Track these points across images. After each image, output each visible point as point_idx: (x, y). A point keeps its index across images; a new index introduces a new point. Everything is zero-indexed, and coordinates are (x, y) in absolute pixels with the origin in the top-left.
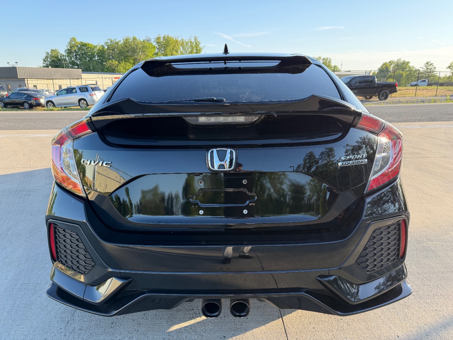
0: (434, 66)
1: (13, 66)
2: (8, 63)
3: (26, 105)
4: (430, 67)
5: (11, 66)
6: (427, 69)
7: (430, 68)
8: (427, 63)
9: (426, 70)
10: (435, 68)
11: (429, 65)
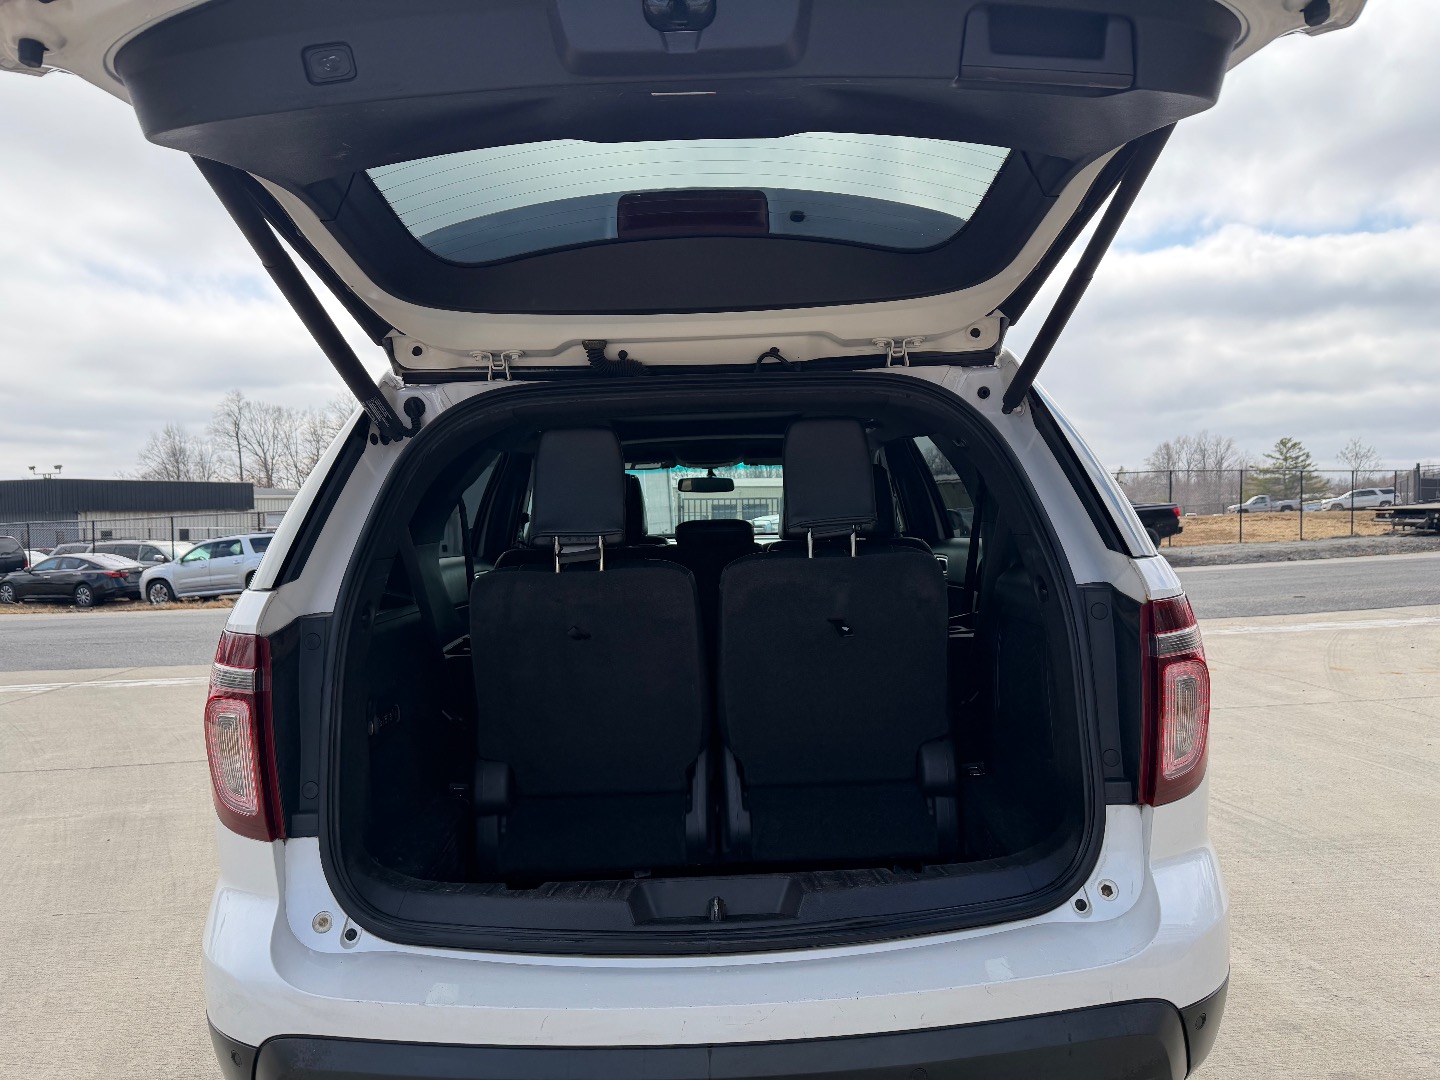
0: (1306, 451)
1: (47, 477)
2: (32, 468)
3: (84, 595)
4: (1294, 453)
5: (41, 477)
6: (1286, 459)
7: (1293, 456)
8: (1283, 443)
9: (1281, 461)
10: (1308, 456)
11: (1289, 449)
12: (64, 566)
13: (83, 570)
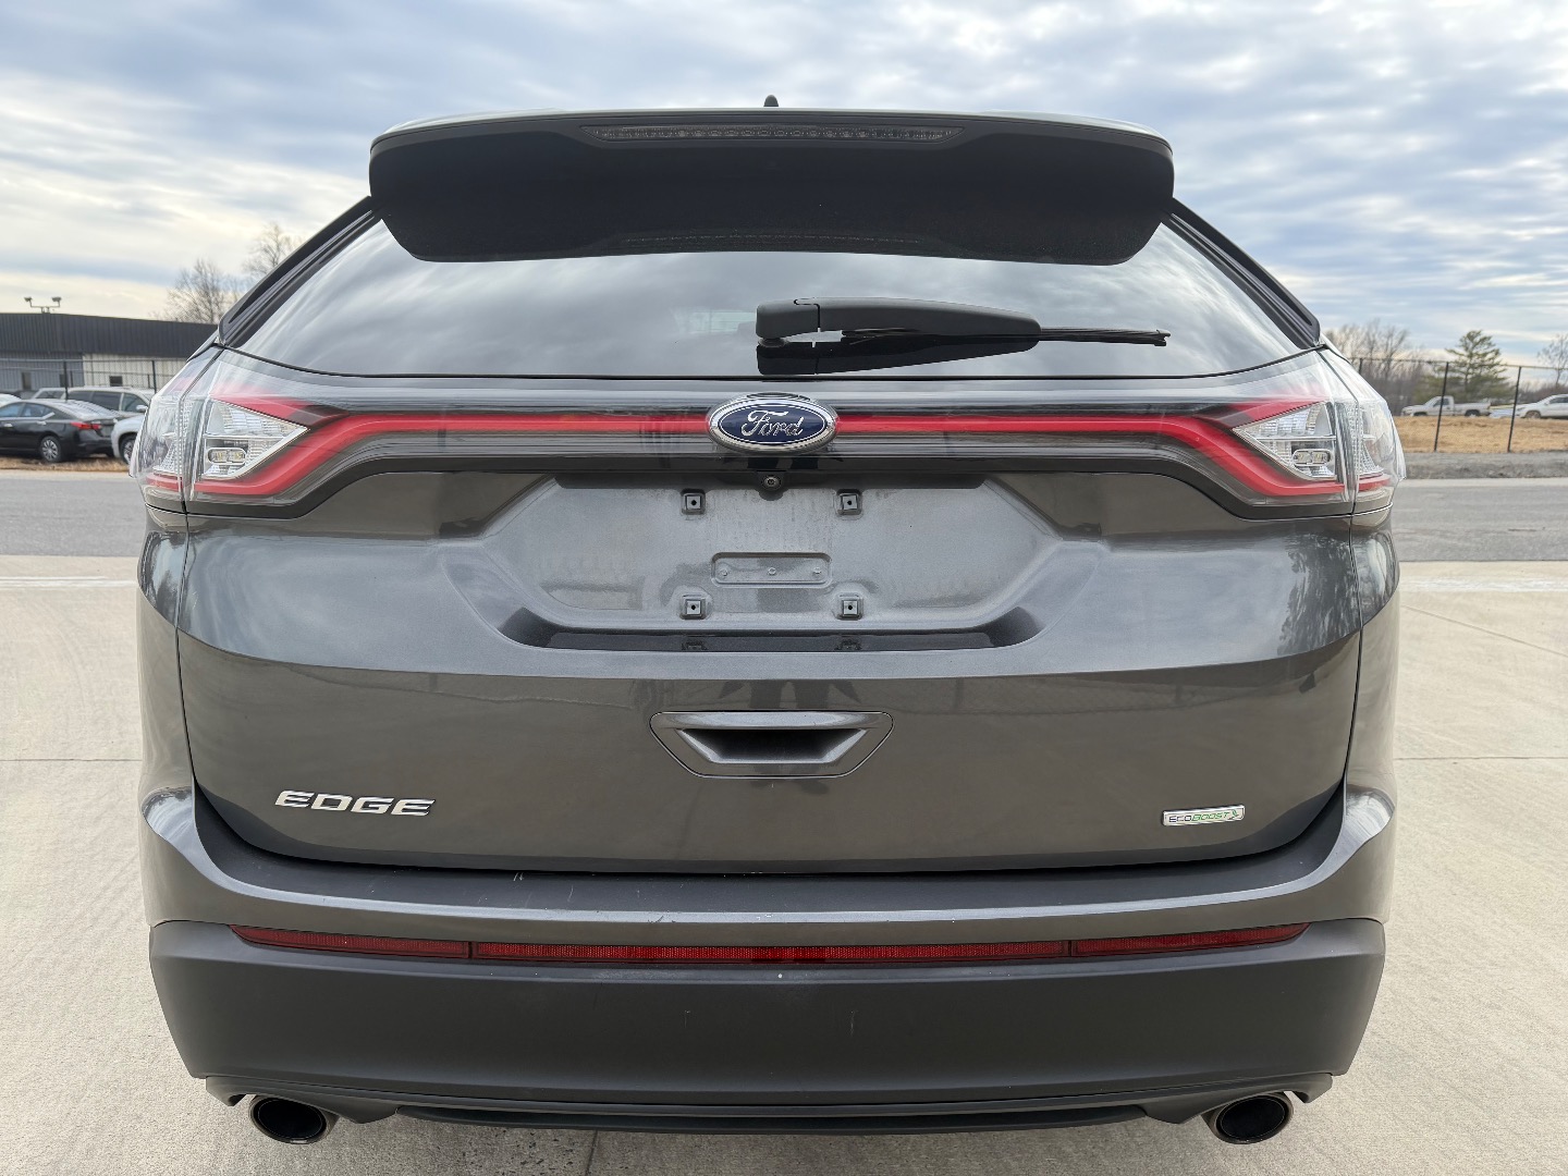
0: (1496, 348)
1: (46, 310)
3: (50, 448)
4: (1481, 349)
6: (1471, 356)
7: (1481, 353)
8: (1470, 337)
9: (1464, 358)
10: (1497, 353)
11: (1477, 344)
12: (28, 413)
13: (50, 418)
